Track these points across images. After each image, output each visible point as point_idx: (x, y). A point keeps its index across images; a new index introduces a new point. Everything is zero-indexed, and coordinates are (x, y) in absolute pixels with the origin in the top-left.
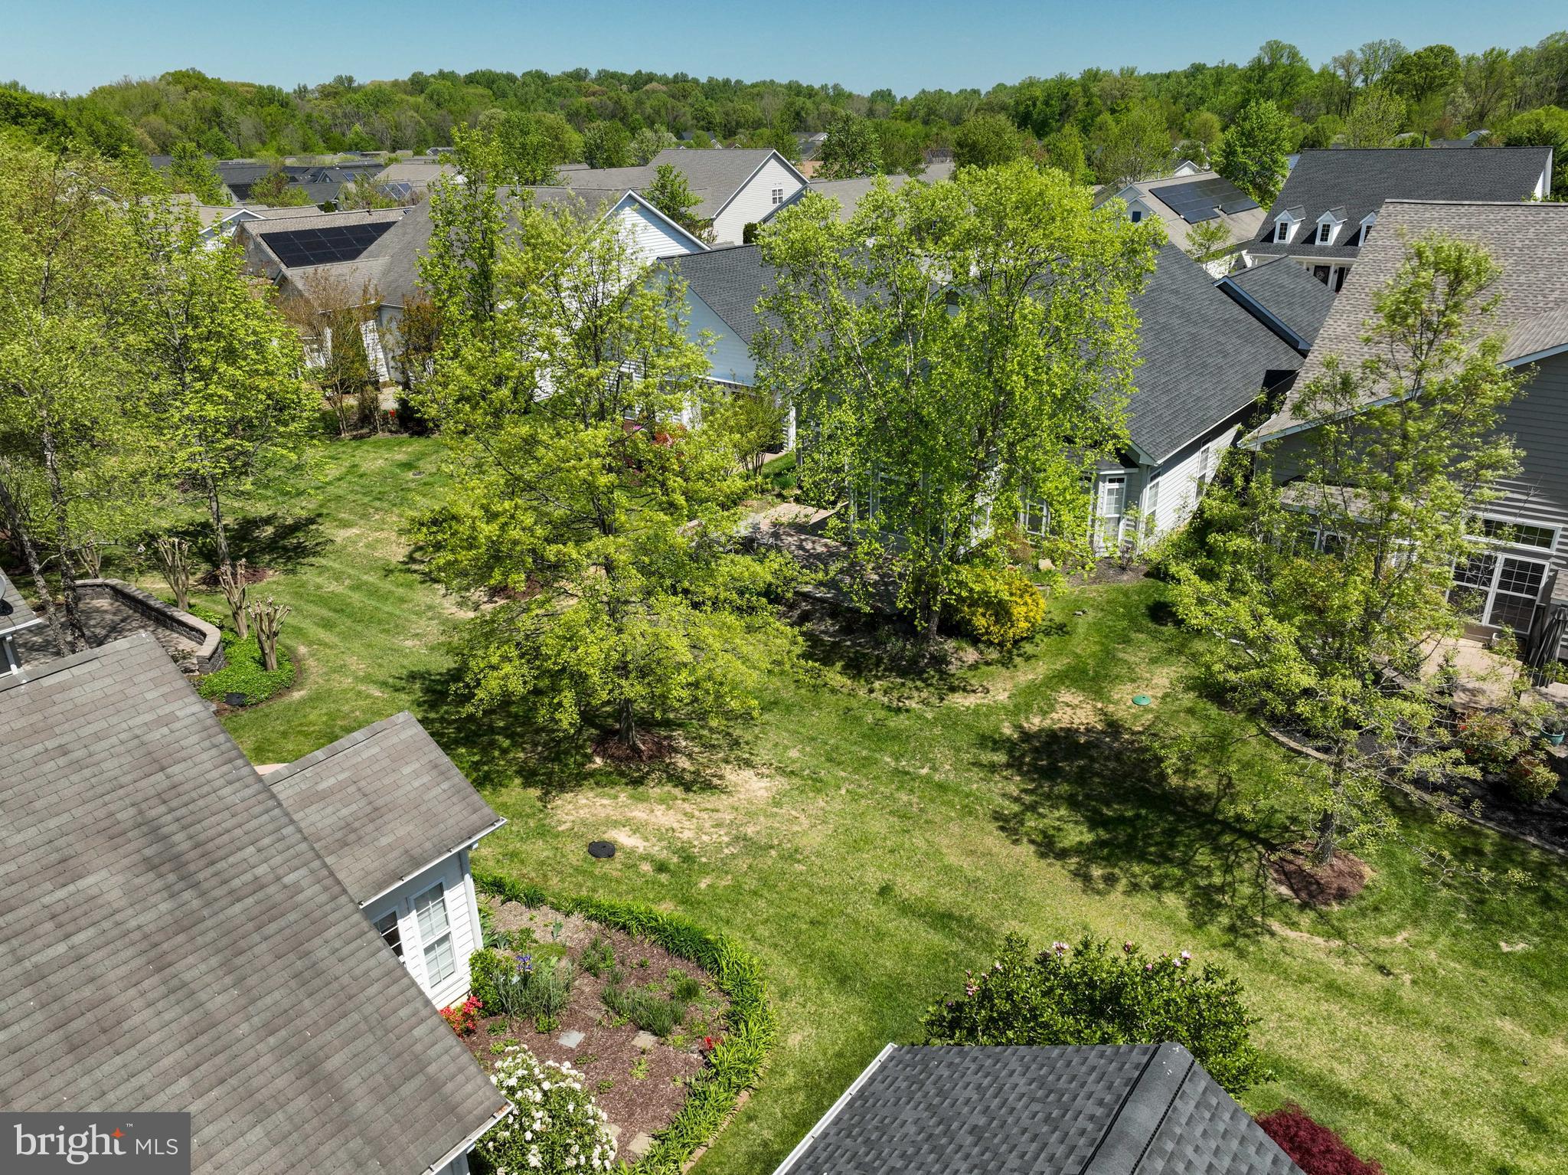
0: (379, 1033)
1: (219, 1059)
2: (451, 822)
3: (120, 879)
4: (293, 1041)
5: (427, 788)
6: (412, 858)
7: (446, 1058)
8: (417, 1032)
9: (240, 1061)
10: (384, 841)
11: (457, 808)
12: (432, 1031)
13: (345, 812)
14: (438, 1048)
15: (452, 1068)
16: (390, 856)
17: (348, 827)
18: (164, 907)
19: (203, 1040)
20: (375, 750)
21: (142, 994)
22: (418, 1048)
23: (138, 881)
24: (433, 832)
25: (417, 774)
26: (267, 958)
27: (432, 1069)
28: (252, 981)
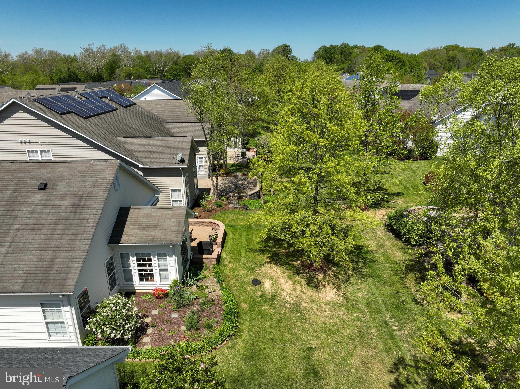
0: (70, 260)
1: (45, 246)
2: (169, 237)
3: (68, 204)
4: (57, 251)
5: (172, 226)
6: (153, 241)
7: (74, 274)
8: (75, 265)
9: (48, 249)
10: (152, 233)
11: (174, 235)
12: (78, 267)
13: (151, 222)
14: (75, 271)
15: (72, 277)
16: (150, 237)
17: (148, 226)
18: (68, 213)
19: (47, 241)
20: (170, 212)
21: (49, 227)
22: (72, 268)
23: (69, 206)
24: (164, 237)
25: (173, 222)
26: (71, 233)
27: (69, 274)
28: (64, 236)
